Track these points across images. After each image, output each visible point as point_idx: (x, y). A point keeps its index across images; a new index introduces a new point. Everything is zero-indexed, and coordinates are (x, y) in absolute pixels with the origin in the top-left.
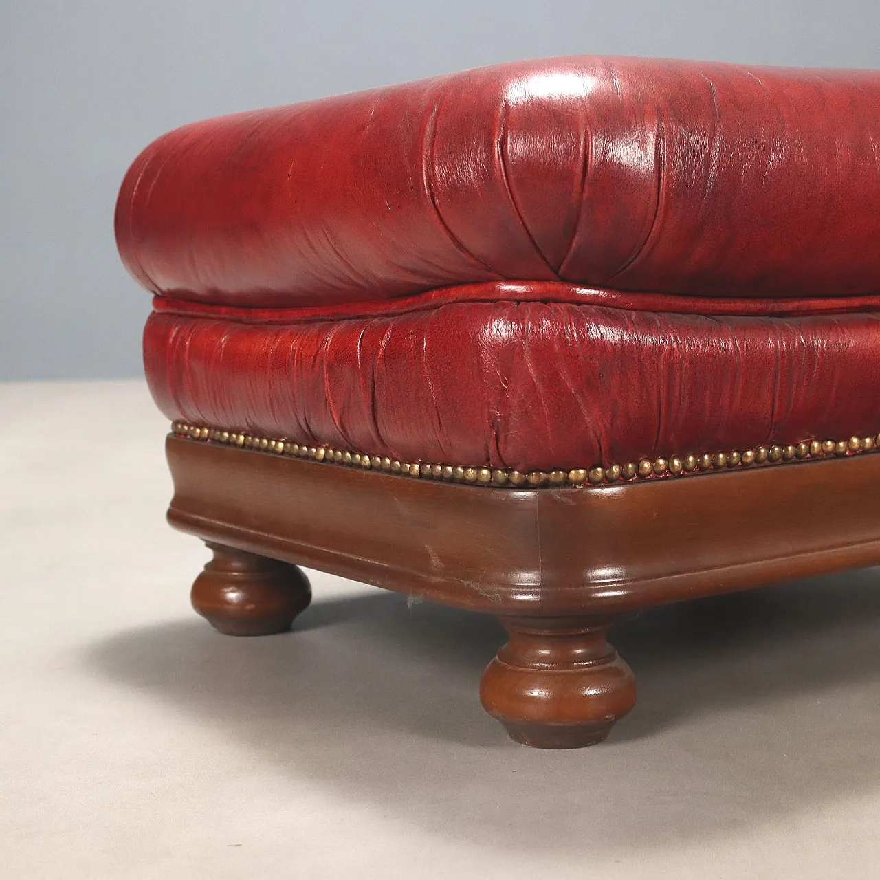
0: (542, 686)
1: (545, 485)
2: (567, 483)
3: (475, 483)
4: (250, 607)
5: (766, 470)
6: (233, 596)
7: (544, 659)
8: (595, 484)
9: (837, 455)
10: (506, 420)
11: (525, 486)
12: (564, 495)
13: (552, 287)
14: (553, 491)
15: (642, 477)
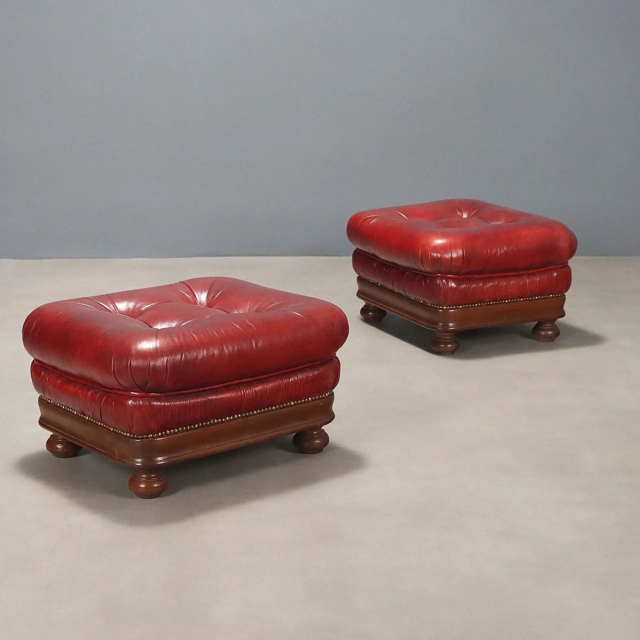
0: (143, 484)
1: (143, 438)
2: (148, 438)
3: (126, 436)
4: (65, 450)
5: (201, 429)
6: (59, 447)
7: (144, 478)
8: (155, 438)
9: (222, 422)
10: (132, 425)
11: (138, 439)
12: (147, 441)
13: (143, 394)
14: (144, 440)
15: (167, 435)
